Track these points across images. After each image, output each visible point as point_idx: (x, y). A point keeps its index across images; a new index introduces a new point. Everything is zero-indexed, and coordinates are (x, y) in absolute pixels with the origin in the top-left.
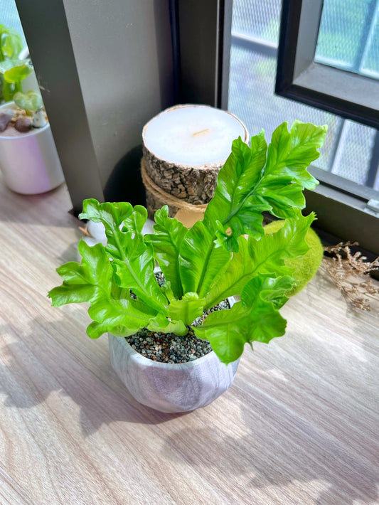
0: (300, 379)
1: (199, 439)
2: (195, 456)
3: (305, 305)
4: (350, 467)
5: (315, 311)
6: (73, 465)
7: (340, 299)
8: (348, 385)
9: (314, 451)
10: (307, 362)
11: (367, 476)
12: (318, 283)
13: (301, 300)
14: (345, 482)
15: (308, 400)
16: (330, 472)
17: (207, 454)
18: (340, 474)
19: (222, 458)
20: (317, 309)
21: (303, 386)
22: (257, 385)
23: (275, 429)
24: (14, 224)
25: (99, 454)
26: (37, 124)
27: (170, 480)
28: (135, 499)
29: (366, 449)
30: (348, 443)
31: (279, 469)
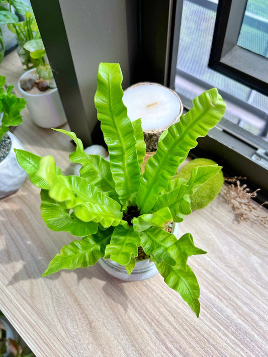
1: (136, 290)
2: (133, 300)
3: (208, 214)
4: (220, 314)
5: (214, 218)
6: (66, 299)
7: (230, 212)
8: (226, 266)
11: (229, 320)
14: (216, 322)
15: (202, 273)
17: (140, 299)
18: (214, 318)
19: (149, 302)
20: (215, 216)
25: (80, 294)
26: (51, 86)
27: (118, 311)
28: (98, 321)
29: (231, 304)
30: (221, 300)
31: (180, 311)
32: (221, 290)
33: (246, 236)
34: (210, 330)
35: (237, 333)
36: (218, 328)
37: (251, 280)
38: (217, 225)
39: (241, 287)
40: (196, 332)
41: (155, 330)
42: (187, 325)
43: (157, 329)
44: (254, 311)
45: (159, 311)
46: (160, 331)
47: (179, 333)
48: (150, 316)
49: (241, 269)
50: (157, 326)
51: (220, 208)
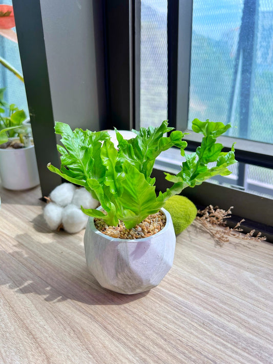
0: (185, 280)
1: (113, 315)
2: (109, 325)
3: (187, 242)
4: (222, 330)
5: (194, 245)
6: (16, 333)
7: (210, 239)
8: (217, 283)
9: (196, 321)
10: (189, 270)
11: (235, 335)
12: (195, 231)
13: (184, 239)
14: (220, 339)
15: (191, 291)
16: (208, 333)
17: (118, 324)
18: (215, 335)
19: (129, 326)
20: (195, 243)
21: (187, 284)
23: (168, 308)
25: (37, 326)
27: (89, 341)
28: (60, 354)
29: (233, 319)
30: (220, 316)
31: (171, 332)
32: (218, 306)
33: (232, 256)
34: (214, 349)
35: (249, 348)
36: (224, 345)
37: (249, 293)
38: (199, 250)
39: (240, 301)
40: (196, 354)
41: (140, 357)
42: (182, 347)
43: (143, 356)
44: (263, 323)
45: (144, 335)
46: (148, 358)
47: (174, 357)
48: (133, 342)
49: (235, 284)
50: (143, 352)
51: (199, 237)
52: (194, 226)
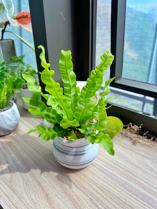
0: (114, 162)
1: (77, 177)
4: (131, 188)
5: (120, 143)
6: (32, 183)
7: (129, 141)
8: (131, 164)
9: (118, 183)
11: (137, 191)
12: (122, 136)
13: (116, 140)
14: (129, 192)
15: (117, 168)
17: (80, 181)
18: (127, 190)
19: (85, 183)
20: (122, 143)
21: (115, 164)
22: (99, 163)
23: (104, 175)
24: (24, 118)
25: (42, 180)
27: (66, 188)
28: (53, 194)
29: (137, 183)
30: (130, 181)
31: (105, 187)
32: (130, 176)
33: (140, 151)
34: (126, 197)
35: (143, 198)
36: (131, 195)
37: (147, 171)
38: (123, 146)
39: (142, 174)
40: (117, 198)
41: (90, 198)
42: (110, 195)
43: (91, 197)
44: (152, 186)
45: (92, 188)
46: (93, 199)
47: (106, 199)
48: (87, 191)
49: (140, 166)
50: (91, 196)
51: (124, 139)
52: (122, 133)
